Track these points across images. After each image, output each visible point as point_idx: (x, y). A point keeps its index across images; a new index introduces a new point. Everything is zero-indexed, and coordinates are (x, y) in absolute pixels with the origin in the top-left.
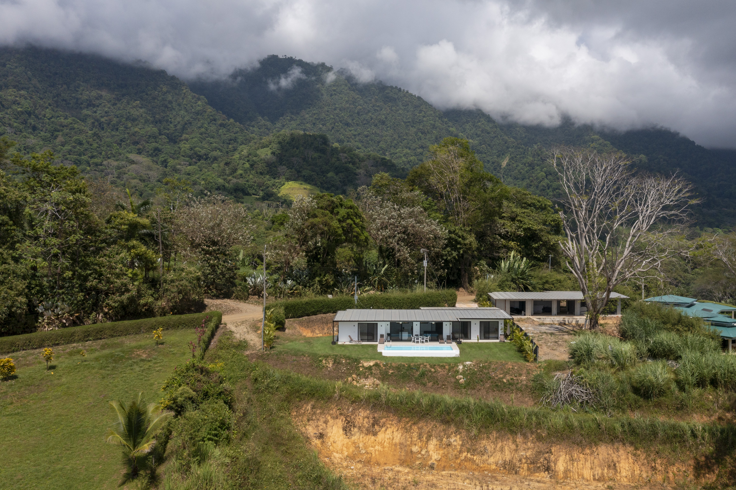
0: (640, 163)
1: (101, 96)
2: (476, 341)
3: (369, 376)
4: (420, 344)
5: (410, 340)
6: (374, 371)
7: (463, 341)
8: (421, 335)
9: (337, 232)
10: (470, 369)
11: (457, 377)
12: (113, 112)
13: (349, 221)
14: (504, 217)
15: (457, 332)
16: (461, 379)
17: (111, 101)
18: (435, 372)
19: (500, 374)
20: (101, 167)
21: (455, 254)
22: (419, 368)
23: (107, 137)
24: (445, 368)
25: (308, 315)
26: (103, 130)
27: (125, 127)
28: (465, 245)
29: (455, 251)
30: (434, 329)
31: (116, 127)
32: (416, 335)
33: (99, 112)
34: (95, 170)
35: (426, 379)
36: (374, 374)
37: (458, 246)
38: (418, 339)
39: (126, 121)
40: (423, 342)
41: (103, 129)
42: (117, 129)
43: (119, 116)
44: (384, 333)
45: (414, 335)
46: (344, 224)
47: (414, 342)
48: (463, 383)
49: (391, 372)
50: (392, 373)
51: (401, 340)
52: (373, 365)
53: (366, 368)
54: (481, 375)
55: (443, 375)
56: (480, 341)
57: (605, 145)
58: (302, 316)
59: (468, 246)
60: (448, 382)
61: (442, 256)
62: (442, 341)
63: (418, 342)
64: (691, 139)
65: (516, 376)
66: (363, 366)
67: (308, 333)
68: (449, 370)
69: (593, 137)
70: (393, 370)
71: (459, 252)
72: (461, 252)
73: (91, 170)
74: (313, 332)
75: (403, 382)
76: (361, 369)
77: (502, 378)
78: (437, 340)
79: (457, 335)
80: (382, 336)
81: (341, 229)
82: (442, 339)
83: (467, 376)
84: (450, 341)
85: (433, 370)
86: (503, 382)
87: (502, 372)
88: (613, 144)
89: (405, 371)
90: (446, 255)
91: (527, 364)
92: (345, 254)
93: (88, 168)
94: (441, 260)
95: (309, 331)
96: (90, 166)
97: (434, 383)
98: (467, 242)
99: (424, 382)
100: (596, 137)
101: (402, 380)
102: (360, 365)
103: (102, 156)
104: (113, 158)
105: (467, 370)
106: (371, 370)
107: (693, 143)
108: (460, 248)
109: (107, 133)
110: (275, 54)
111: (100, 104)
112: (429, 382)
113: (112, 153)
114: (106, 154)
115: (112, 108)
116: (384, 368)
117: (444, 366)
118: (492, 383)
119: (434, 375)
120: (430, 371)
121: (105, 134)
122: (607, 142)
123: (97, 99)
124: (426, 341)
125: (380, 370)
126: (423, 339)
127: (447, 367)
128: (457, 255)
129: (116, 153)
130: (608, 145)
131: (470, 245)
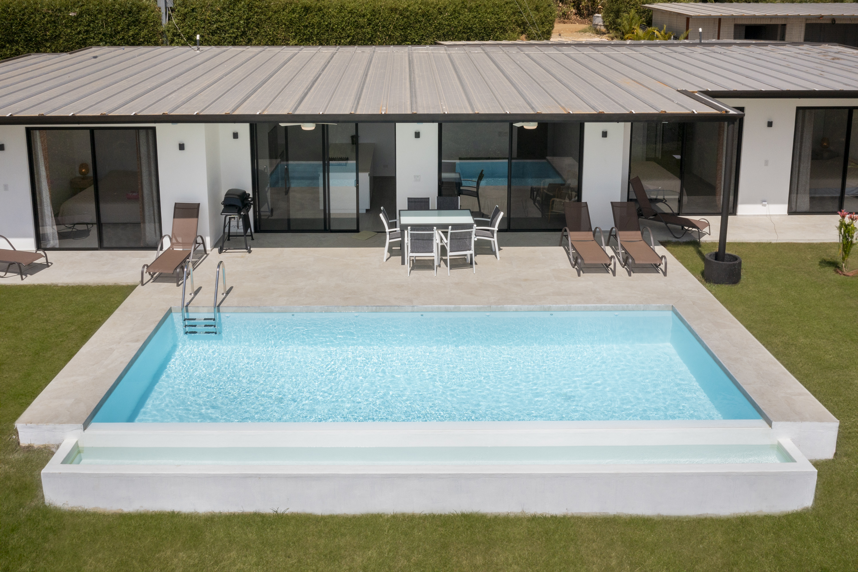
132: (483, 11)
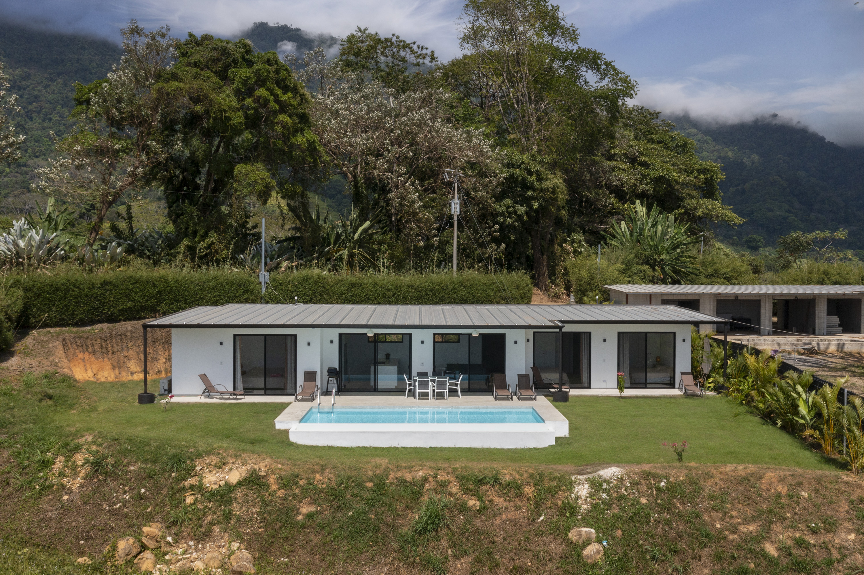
0: (752, 165)
1: (30, 75)
2: (616, 392)
3: (216, 529)
4: (432, 403)
5: (399, 391)
6: (236, 509)
7: (573, 392)
8: (435, 374)
9: (228, 119)
10: (621, 498)
11: (572, 535)
12: (45, 97)
13: (261, 92)
14: (616, 154)
15: (548, 369)
16: (588, 542)
17: (42, 82)
18: (483, 509)
19: (746, 521)
20: (25, 169)
21: (521, 209)
22: (419, 494)
23: (37, 130)
24: (520, 495)
25: (112, 319)
26: (32, 121)
27: (60, 116)
28: (541, 190)
29: (522, 205)
30: (478, 359)
31: (49, 116)
32: (420, 374)
33: (26, 97)
34: (17, 172)
35: (444, 542)
36: (239, 519)
37: (529, 193)
38: (424, 385)
39: (62, 108)
40: (441, 396)
41: (31, 119)
42: (50, 120)
43: (52, 101)
44: (316, 366)
45: (414, 373)
46: (249, 101)
47: (412, 393)
48: (599, 558)
49: (305, 510)
50: (309, 516)
51: (375, 390)
52: (239, 484)
53: (212, 495)
54: (669, 523)
55: (515, 522)
56: (628, 392)
57: (705, 142)
58: (93, 322)
59: (550, 195)
60: (536, 556)
61: (495, 215)
62: (501, 392)
63: (424, 396)
64: (821, 135)
65: (814, 532)
66: (200, 488)
67: (101, 369)
68: (538, 505)
69: (689, 131)
70: (314, 502)
71: (530, 206)
72: (536, 205)
73: (11, 172)
74: (118, 366)
75: (351, 557)
76: (189, 500)
77: (760, 538)
78: (487, 390)
79: (548, 377)
80: (310, 376)
81: (240, 113)
82: (503, 386)
83: (613, 528)
84: (529, 392)
85: (472, 502)
86: (766, 556)
87: (749, 512)
88: (715, 140)
89: (361, 506)
90: (502, 214)
91: (845, 476)
92: (253, 177)
93: (8, 170)
94: (491, 223)
95: (107, 364)
96: (9, 167)
97: (479, 561)
98: (547, 184)
99: (436, 555)
100: (693, 131)
101: (345, 546)
102: (192, 481)
103: (27, 154)
104: (43, 157)
105: (609, 504)
106: (229, 502)
107: (822, 139)
108: (532, 198)
109: (37, 124)
110: (264, 21)
111: (28, 86)
112: (456, 557)
113: (41, 151)
114: (34, 152)
115: (44, 91)
116: (281, 493)
117: (519, 487)
118: (719, 558)
119: (478, 523)
120: (463, 508)
121: (33, 126)
122: (708, 137)
123: (23, 79)
124: (453, 392)
125: (265, 504)
126: (441, 385)
127: (529, 491)
128: (527, 213)
129: (47, 150)
130: (710, 142)
131: (554, 192)
132: (475, 288)
